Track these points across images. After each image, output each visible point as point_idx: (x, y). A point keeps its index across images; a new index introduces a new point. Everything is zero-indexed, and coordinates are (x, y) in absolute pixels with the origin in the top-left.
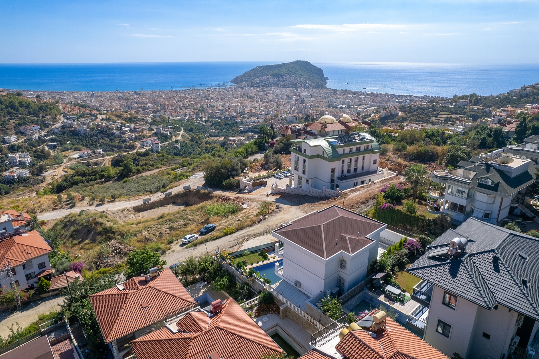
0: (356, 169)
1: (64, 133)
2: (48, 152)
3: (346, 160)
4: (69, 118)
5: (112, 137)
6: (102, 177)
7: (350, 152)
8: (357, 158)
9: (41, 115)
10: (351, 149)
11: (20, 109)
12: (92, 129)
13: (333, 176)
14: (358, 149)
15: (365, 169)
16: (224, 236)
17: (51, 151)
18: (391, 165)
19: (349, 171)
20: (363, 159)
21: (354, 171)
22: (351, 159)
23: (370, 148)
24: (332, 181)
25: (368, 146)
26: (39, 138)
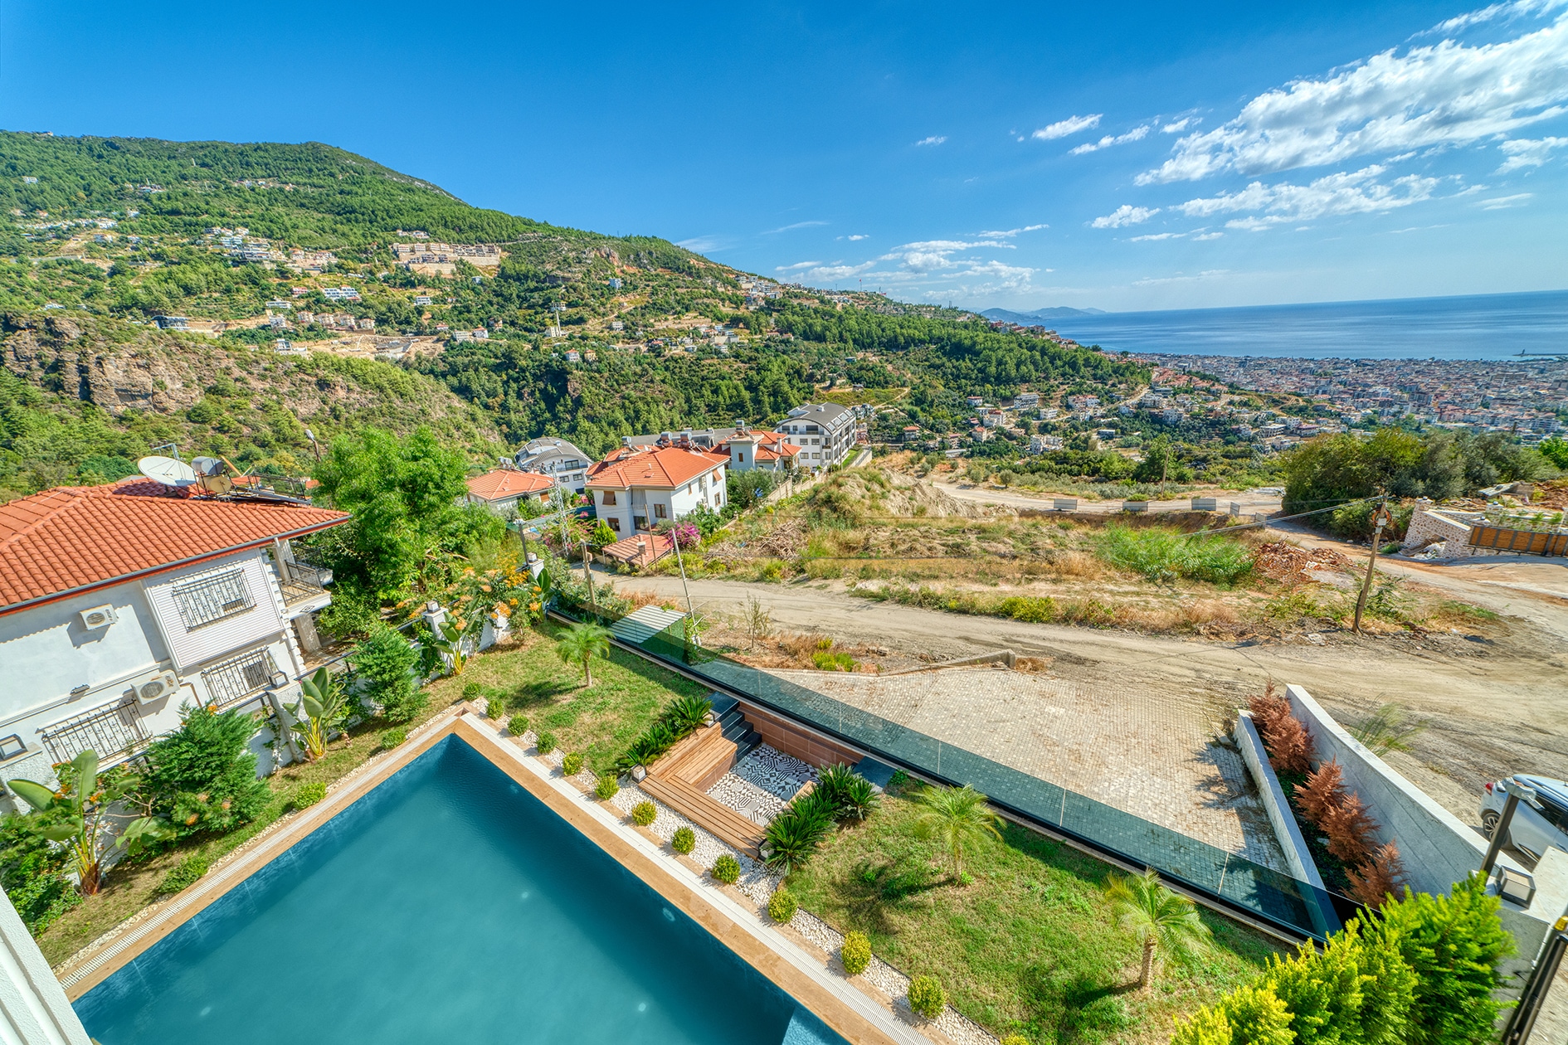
1: (1136, 416)
2: (1095, 443)
4: (1157, 391)
6: (1095, 471)
9: (1110, 382)
11: (1083, 369)
12: (1194, 417)
16: (989, 615)
17: (1099, 443)
26: (1091, 418)
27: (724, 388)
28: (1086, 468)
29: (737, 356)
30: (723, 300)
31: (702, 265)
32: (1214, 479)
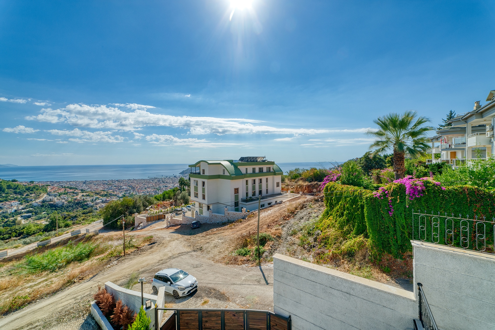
0: (260, 192)
1: (42, 206)
2: (20, 221)
3: (250, 180)
4: (51, 195)
5: (85, 207)
7: (253, 172)
8: (261, 179)
9: (25, 194)
10: (254, 169)
11: (7, 190)
12: (69, 202)
13: (237, 197)
14: (261, 170)
15: (270, 192)
17: (23, 221)
18: (292, 189)
19: (254, 194)
20: (267, 182)
21: (259, 194)
22: (254, 180)
23: (272, 170)
24: (236, 204)
25: (270, 168)
26: (15, 211)
28: (14, 234)
32: (80, 222)
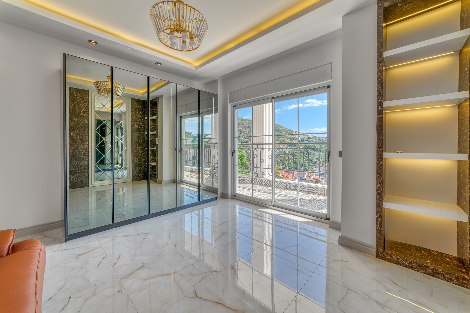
27: (286, 163)
29: (291, 154)
30: (288, 138)
31: (282, 129)
